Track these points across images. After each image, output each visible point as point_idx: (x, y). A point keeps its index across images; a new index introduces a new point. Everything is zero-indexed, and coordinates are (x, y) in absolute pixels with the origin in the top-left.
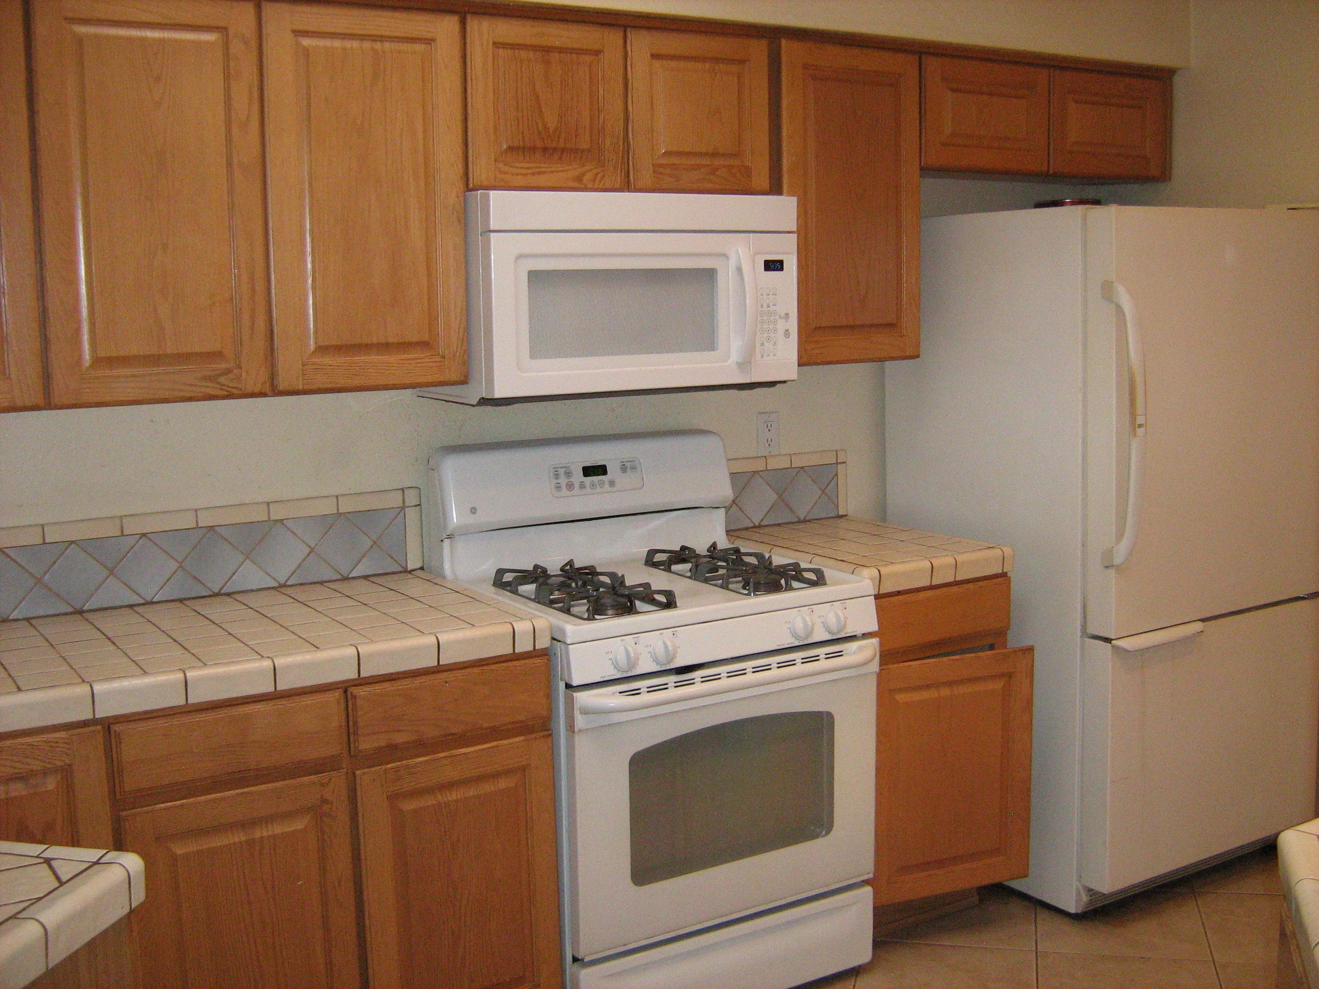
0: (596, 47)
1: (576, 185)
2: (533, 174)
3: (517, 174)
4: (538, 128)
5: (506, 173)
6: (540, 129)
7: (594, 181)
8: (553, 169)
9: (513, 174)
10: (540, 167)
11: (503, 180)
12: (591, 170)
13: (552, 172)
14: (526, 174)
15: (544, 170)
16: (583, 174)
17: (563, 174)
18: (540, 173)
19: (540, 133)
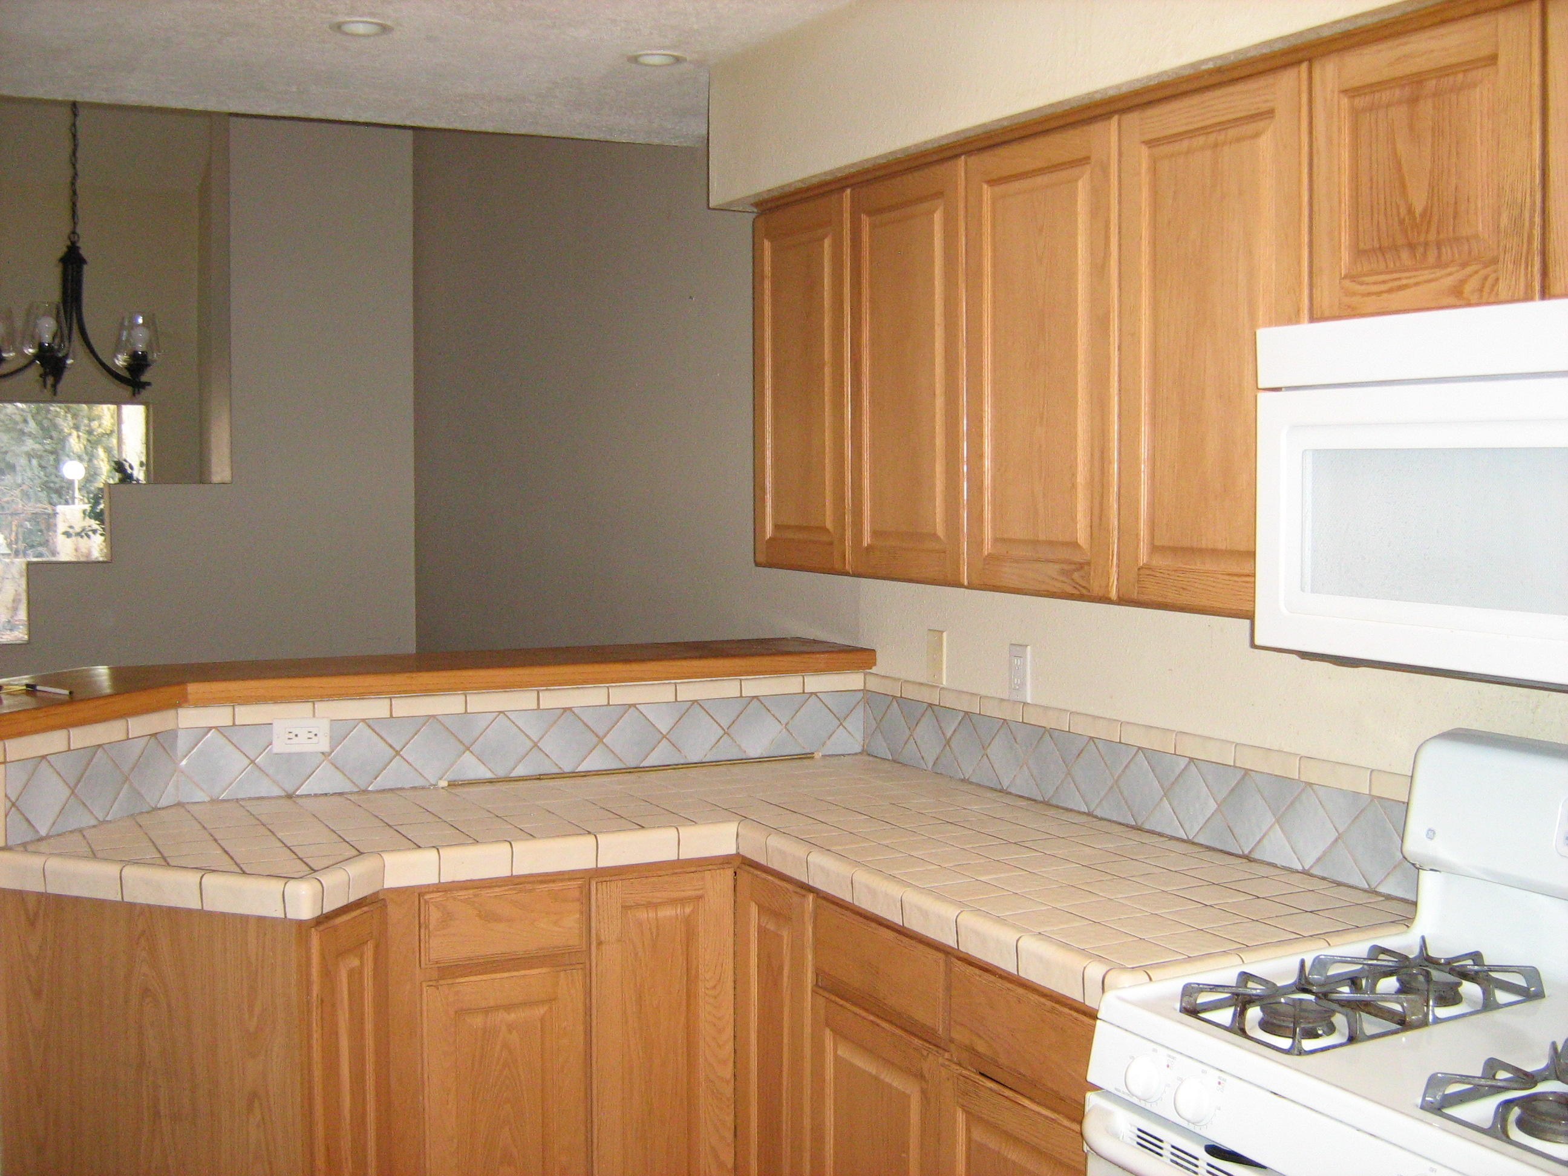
0: (1485, 52)
1: (1452, 300)
2: (1390, 291)
3: (1369, 294)
4: (1399, 214)
5: (1354, 294)
6: (1402, 216)
7: (1481, 290)
8: (1420, 279)
9: (1363, 295)
10: (1400, 279)
11: (1349, 307)
12: (1476, 272)
13: (1417, 284)
14: (1381, 292)
15: (1404, 282)
16: (1463, 282)
17: (1433, 285)
18: (1400, 288)
19: (1401, 222)
